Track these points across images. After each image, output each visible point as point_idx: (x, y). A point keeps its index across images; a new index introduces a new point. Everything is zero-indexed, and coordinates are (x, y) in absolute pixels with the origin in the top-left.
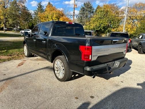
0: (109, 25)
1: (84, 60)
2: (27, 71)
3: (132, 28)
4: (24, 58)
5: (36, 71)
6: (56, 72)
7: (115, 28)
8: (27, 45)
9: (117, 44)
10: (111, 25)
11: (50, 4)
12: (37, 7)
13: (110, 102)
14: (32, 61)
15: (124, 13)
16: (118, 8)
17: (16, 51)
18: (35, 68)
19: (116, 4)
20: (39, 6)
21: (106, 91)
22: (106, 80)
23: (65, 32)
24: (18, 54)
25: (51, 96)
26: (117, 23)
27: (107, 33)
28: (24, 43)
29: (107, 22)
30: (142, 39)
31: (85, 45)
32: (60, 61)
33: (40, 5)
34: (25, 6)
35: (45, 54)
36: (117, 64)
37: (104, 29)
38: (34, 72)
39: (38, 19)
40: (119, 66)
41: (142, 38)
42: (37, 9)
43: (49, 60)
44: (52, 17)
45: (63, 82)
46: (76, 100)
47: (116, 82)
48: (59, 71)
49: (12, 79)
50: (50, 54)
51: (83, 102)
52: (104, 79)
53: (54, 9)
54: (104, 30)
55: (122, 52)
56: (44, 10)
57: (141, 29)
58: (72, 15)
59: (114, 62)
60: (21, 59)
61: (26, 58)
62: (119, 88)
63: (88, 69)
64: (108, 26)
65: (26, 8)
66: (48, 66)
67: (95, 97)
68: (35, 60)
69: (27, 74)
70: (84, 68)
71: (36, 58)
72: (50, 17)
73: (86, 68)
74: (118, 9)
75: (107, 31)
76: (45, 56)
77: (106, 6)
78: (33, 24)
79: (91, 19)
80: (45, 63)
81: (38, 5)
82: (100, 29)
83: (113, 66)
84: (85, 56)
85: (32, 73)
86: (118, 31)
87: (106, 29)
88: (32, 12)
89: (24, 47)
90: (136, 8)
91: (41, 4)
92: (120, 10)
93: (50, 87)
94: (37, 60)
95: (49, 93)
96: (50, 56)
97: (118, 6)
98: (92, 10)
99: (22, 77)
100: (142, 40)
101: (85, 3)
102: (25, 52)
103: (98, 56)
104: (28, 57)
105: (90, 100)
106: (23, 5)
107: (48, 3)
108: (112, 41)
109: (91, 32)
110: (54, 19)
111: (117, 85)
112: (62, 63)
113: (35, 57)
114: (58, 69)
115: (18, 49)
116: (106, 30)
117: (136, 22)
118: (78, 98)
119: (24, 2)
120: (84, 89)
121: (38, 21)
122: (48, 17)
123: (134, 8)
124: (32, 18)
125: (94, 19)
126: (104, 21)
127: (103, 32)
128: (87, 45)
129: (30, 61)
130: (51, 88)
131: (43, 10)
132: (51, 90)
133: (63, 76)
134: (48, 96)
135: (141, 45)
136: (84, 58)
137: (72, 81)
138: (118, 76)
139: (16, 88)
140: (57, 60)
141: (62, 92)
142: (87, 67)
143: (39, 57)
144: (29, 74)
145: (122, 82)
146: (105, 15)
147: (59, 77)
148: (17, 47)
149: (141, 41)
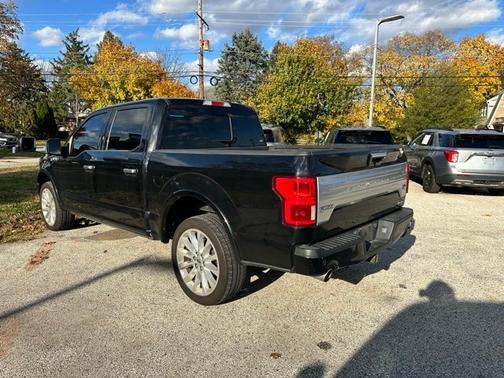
0: (318, 106)
1: (292, 223)
2: (73, 281)
3: (390, 114)
4: (43, 235)
5: (107, 279)
6: (183, 273)
7: (340, 113)
8: (57, 185)
9: (382, 165)
10: (325, 104)
11: (112, 36)
12: (64, 50)
13: (384, 356)
14: (77, 244)
15: (360, 66)
16: (340, 50)
17: (8, 211)
18: (97, 266)
19: (333, 38)
20: (71, 44)
21: (363, 320)
22: (353, 285)
23: (184, 134)
24: (18, 220)
25: (185, 359)
26: (347, 97)
27: (314, 132)
28: (42, 178)
29: (312, 97)
30: (432, 147)
31: (293, 175)
32: (199, 232)
33: (74, 40)
34: (16, 46)
35: (135, 214)
36: (386, 228)
37: (305, 121)
38: (97, 283)
39: (69, 91)
40: (393, 237)
41: (430, 142)
42: (62, 58)
43: (153, 233)
44: (123, 83)
45: (214, 308)
46: (275, 363)
47: (383, 289)
48: (195, 270)
49: (21, 315)
50: (158, 211)
51: (302, 364)
52: (346, 283)
53: (127, 57)
54: (306, 123)
55: (397, 192)
56: (91, 60)
57: (419, 114)
58: (195, 74)
59: (375, 225)
60: (34, 238)
61: (52, 236)
62: (398, 307)
63: (308, 252)
64: (318, 110)
65: (21, 51)
66: (141, 256)
67: (334, 344)
68: (89, 238)
69: (76, 292)
70: (292, 252)
71: (89, 231)
72: (117, 84)
73: (302, 251)
74: (342, 55)
75: (313, 124)
76: (135, 222)
77: (306, 46)
78: (51, 111)
79: (261, 86)
80: (127, 244)
81: (68, 43)
82: (293, 119)
83: (374, 238)
84: (294, 209)
85: (92, 287)
86: (350, 124)
87: (313, 118)
88: (44, 65)
89: (39, 193)
90: (398, 47)
91: (78, 39)
92: (347, 56)
93: (173, 327)
94: (96, 237)
95: (176, 349)
96: (159, 221)
97: (342, 44)
98: (261, 58)
99: (59, 302)
100: (433, 150)
101: (238, 36)
102: (45, 213)
103: (334, 207)
104: (60, 229)
105: (321, 355)
106: (10, 40)
107: (103, 34)
108: (370, 156)
109: (273, 129)
110: (129, 88)
111: (391, 299)
112: (209, 242)
113: (83, 226)
114: (194, 262)
115: (11, 202)
116: (311, 122)
117: (401, 93)
118: (279, 355)
119: (13, 31)
120: (289, 321)
121: (69, 96)
122: (107, 84)
123: (390, 50)
124: (45, 89)
125: (270, 87)
126: (302, 94)
127: (302, 130)
128: (298, 173)
129: (71, 243)
130: (175, 330)
131: (87, 58)
132: (181, 337)
133: (214, 287)
134: (176, 360)
135: (430, 167)
136: (294, 218)
137: (243, 301)
138: (387, 268)
139: (48, 347)
140: (189, 231)
141: (220, 342)
142: (304, 246)
143: (105, 228)
144: (82, 291)
145: (401, 286)
146: (303, 73)
147: (199, 291)
148: (6, 196)
149: (430, 154)
